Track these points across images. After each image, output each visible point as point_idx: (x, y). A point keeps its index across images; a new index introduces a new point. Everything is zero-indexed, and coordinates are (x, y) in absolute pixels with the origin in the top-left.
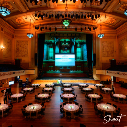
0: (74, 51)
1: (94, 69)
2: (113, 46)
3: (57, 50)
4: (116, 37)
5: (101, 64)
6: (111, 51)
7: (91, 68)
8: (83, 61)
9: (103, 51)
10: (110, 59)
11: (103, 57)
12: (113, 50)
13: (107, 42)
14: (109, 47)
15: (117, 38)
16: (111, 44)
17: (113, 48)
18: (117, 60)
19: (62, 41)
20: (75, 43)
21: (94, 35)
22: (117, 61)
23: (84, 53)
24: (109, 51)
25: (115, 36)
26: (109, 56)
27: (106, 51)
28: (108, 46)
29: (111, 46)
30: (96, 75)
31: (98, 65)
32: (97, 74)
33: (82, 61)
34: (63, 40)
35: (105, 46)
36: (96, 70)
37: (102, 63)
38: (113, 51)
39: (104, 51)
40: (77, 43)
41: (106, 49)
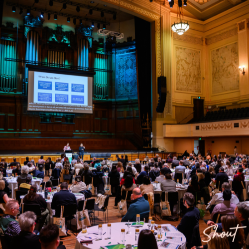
0: (87, 66)
1: (159, 123)
2: (197, 64)
3: (32, 55)
4: (203, 41)
5: (174, 108)
6: (195, 76)
7: (148, 119)
8: (113, 100)
9: (177, 72)
10: (192, 97)
11: (177, 89)
12: (199, 74)
13: (185, 49)
14: (191, 65)
15: (206, 44)
16: (193, 56)
17: (199, 68)
18: (206, 100)
19: (50, 27)
20: (90, 40)
21: (158, 25)
22: (205, 104)
23: (117, 77)
24: (190, 76)
25: (200, 37)
26: (190, 88)
27: (185, 75)
28: (188, 61)
29: (194, 63)
30: (165, 138)
31: (168, 112)
32: (167, 136)
33: (109, 100)
34: (52, 25)
35: (182, 60)
36: (164, 124)
37: (176, 106)
38: (198, 77)
39: (179, 73)
40: (96, 41)
41: (183, 68)
